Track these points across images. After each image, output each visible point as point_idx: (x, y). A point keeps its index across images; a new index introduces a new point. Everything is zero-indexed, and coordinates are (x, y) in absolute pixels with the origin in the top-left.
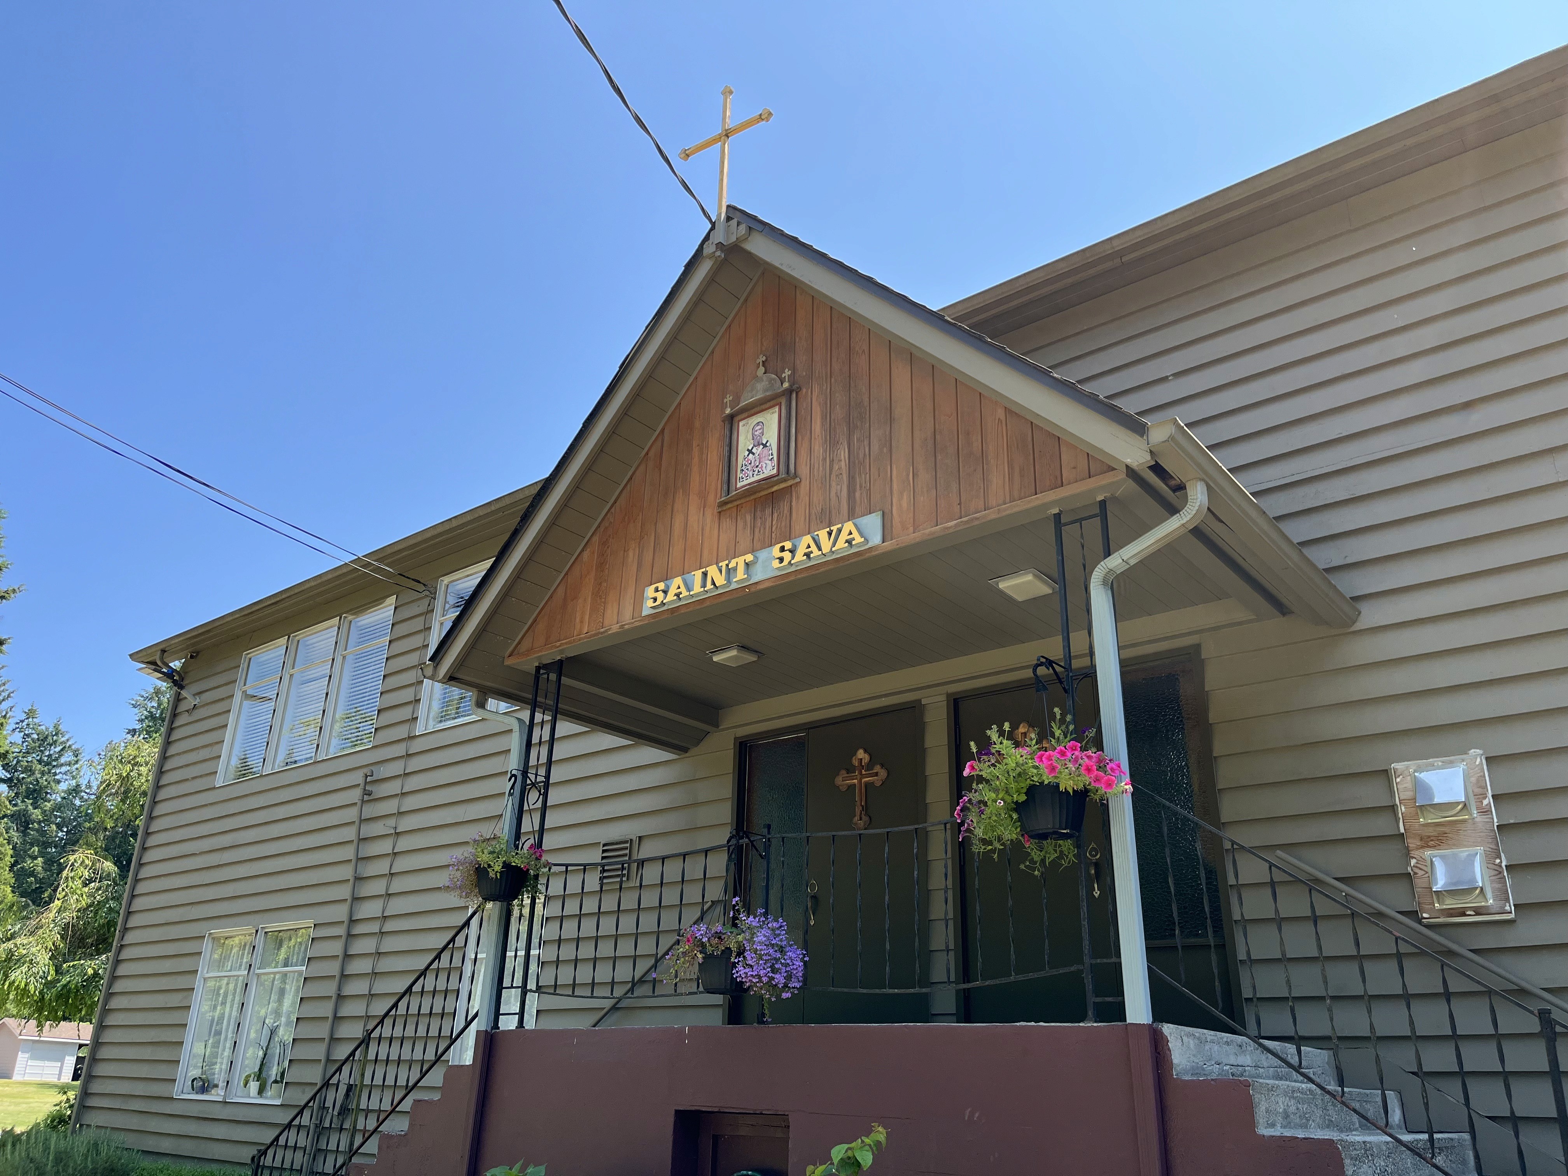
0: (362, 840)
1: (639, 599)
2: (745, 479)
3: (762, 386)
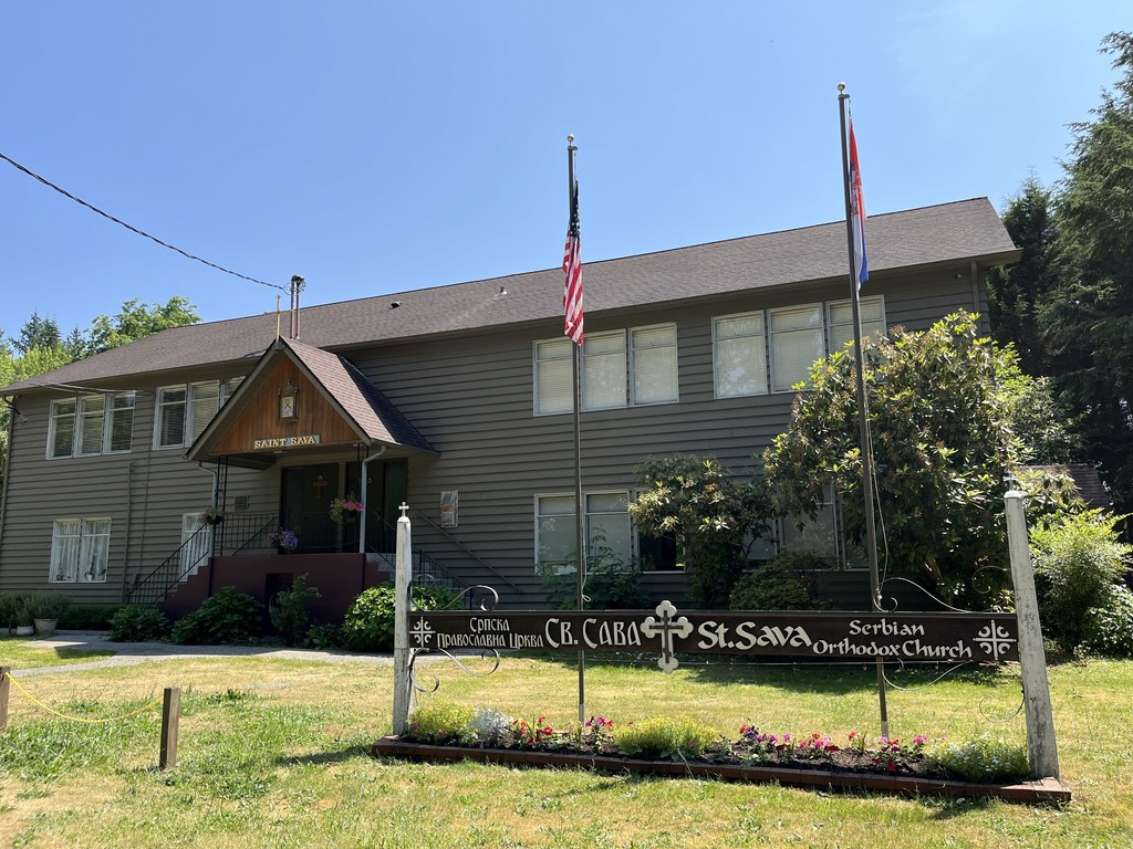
0: (131, 489)
1: (253, 444)
2: (284, 415)
3: (289, 388)
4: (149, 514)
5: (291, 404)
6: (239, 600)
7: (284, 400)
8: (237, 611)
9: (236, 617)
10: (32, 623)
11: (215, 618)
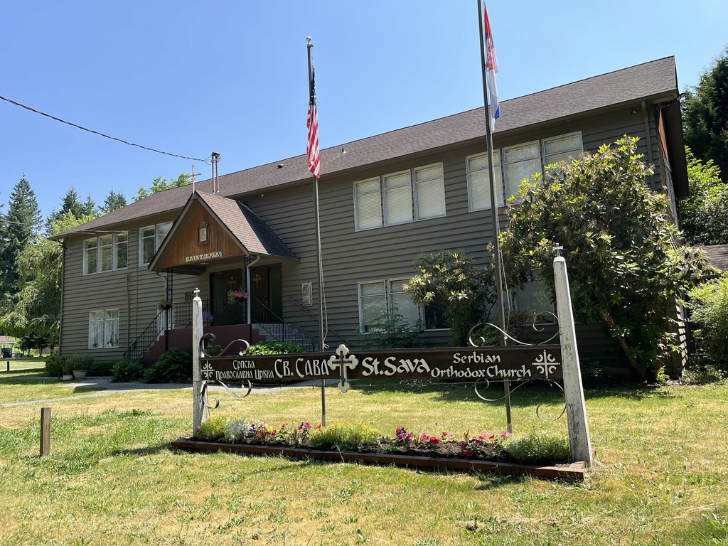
0: (129, 291)
1: (185, 260)
2: (201, 240)
3: (203, 223)
4: (140, 305)
5: (205, 233)
6: (179, 355)
7: (201, 230)
8: (179, 363)
9: (177, 366)
10: (72, 373)
11: (166, 367)
